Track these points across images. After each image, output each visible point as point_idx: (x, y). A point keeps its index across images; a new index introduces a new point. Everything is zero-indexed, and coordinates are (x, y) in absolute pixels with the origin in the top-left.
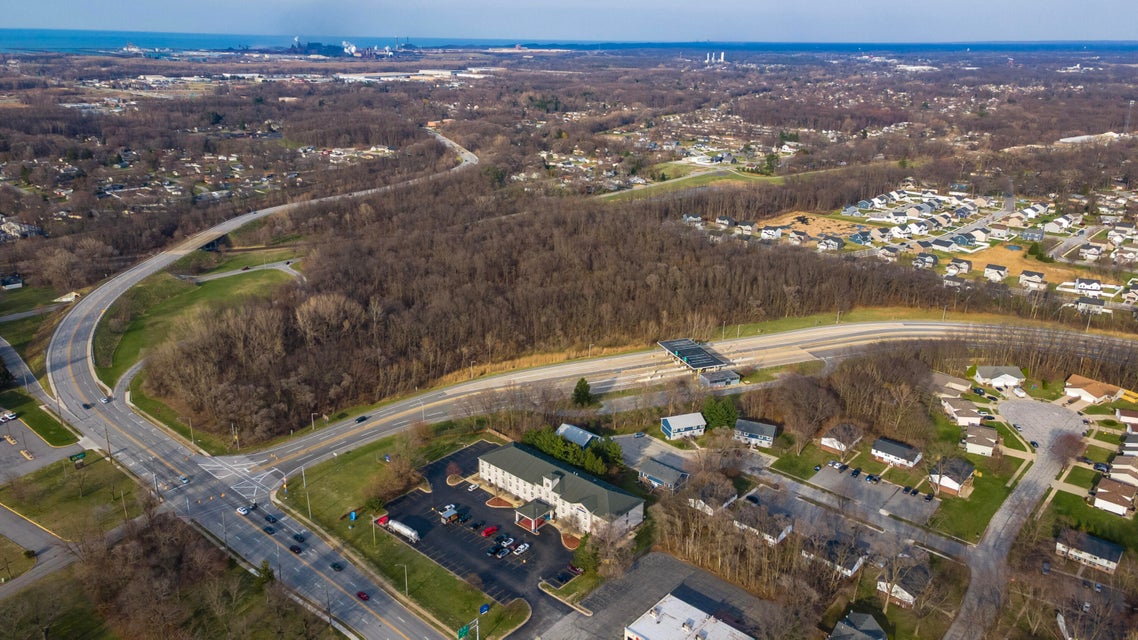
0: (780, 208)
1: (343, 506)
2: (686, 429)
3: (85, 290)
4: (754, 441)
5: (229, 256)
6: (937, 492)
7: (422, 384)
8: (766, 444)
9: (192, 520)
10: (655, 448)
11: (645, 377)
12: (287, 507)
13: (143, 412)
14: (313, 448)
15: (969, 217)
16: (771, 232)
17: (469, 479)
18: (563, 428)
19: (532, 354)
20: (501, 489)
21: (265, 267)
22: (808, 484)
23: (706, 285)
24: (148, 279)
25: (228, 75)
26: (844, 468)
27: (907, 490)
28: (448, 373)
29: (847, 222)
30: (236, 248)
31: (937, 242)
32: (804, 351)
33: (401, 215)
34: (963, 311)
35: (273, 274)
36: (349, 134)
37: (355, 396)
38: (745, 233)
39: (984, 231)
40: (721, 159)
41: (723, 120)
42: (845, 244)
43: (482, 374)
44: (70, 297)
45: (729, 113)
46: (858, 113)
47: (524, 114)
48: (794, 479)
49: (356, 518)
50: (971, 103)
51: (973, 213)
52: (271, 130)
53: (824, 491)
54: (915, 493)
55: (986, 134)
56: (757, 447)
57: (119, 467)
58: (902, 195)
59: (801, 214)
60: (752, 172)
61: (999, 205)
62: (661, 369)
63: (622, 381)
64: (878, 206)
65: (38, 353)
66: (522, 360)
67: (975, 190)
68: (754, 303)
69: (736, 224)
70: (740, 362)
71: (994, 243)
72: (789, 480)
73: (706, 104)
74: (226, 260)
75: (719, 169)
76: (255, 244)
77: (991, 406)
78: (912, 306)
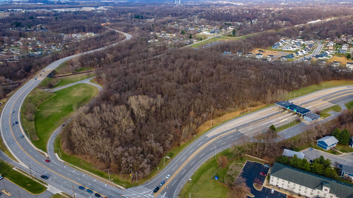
5: (60, 79)
15: (313, 47)
17: (264, 185)
24: (32, 92)
30: (60, 75)
35: (85, 86)
36: (77, 28)
39: (328, 51)
40: (214, 32)
59: (260, 49)
60: (228, 36)
64: (281, 45)
71: (332, 55)
75: (216, 35)
76: (67, 73)
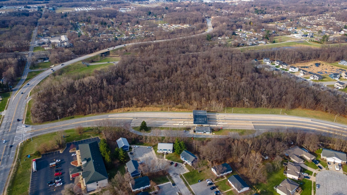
2: (164, 150)
4: (186, 161)
8: (190, 164)
10: (149, 155)
11: (177, 123)
12: (19, 148)
13: (27, 106)
16: (293, 69)
17: (77, 151)
18: (121, 139)
19: (150, 106)
22: (189, 188)
24: (75, 63)
26: (210, 184)
29: (338, 68)
32: (253, 124)
35: (111, 65)
36: (180, 20)
37: (78, 111)
38: (284, 68)
40: (308, 35)
42: (324, 78)
43: (128, 111)
44: (53, 66)
47: (248, 15)
48: (186, 183)
49: (30, 157)
56: (186, 164)
59: (319, 62)
62: (186, 121)
63: (168, 124)
66: (145, 108)
69: (284, 63)
70: (220, 124)
72: (184, 183)
74: (104, 59)
76: (116, 55)
77: (315, 171)
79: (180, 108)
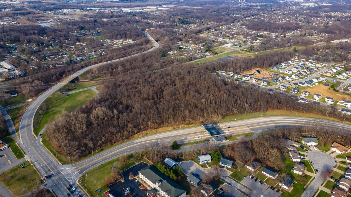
0: (251, 67)
1: (97, 186)
2: (205, 161)
3: (34, 98)
4: (226, 166)
5: (78, 84)
6: (281, 189)
7: (127, 138)
8: (230, 167)
9: (52, 190)
10: (195, 167)
11: (196, 138)
12: (81, 186)
13: (45, 146)
14: (91, 163)
15: (314, 72)
16: (247, 77)
17: (136, 177)
18: (167, 159)
19: (163, 127)
20: (145, 182)
21: (88, 88)
22: (240, 184)
23: (221, 102)
24: (53, 94)
25: (88, 9)
26: (253, 177)
27: (271, 188)
28: (136, 134)
29: (273, 73)
30: (80, 81)
31: (300, 83)
32: (249, 128)
33: (130, 71)
34: (304, 113)
35: (90, 92)
36: (121, 35)
37: (106, 143)
38: (239, 77)
39: (317, 78)
40: (236, 45)
41: (240, 28)
42: (270, 82)
43: (147, 134)
44: (30, 100)
45: (242, 25)
46: (284, 27)
47: (176, 25)
48: (236, 181)
49: (100, 191)
50: (324, 20)
51: (315, 70)
52: (98, 32)
53: (245, 186)
54: (274, 189)
55: (327, 34)
56: (227, 168)
57: (34, 168)
58: (293, 62)
59: (258, 69)
60: (245, 51)
61: (325, 66)
62: (202, 134)
63: (189, 139)
64: (284, 66)
65: (18, 122)
66: (160, 129)
67: (318, 60)
68: (235, 110)
69: (236, 73)
70: (227, 132)
71: (320, 83)
72: (234, 181)
73: (235, 21)
74: (77, 85)
75: (235, 49)
76: (86, 79)
77: (305, 153)
78: (287, 110)
79: (187, 124)
